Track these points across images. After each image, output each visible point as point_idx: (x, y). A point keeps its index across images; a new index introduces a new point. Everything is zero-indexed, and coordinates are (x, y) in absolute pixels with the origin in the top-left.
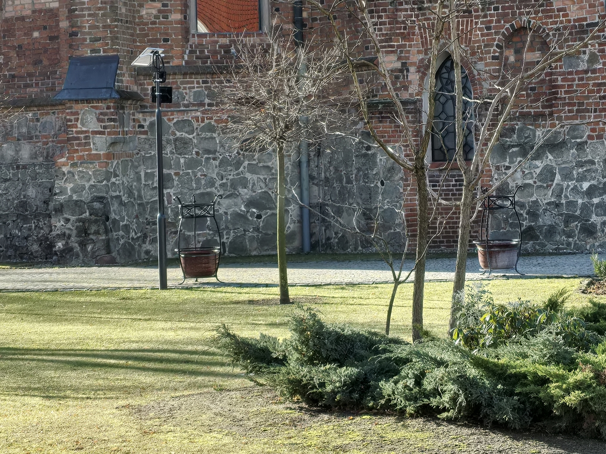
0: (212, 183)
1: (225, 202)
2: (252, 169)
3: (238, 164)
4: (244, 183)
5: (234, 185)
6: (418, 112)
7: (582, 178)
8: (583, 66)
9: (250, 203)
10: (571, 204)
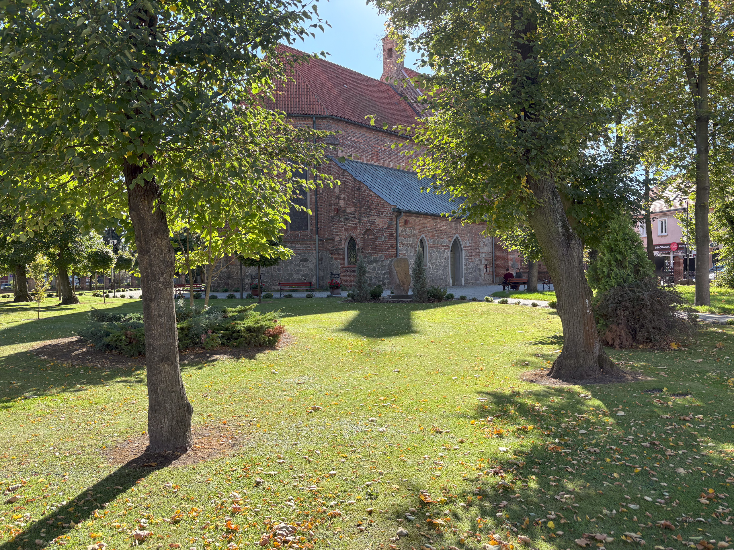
0: (292, 270)
1: (296, 275)
2: (303, 267)
3: (299, 265)
4: (301, 270)
5: (298, 271)
6: (344, 252)
7: (382, 270)
8: (383, 240)
9: (303, 276)
10: (380, 277)
